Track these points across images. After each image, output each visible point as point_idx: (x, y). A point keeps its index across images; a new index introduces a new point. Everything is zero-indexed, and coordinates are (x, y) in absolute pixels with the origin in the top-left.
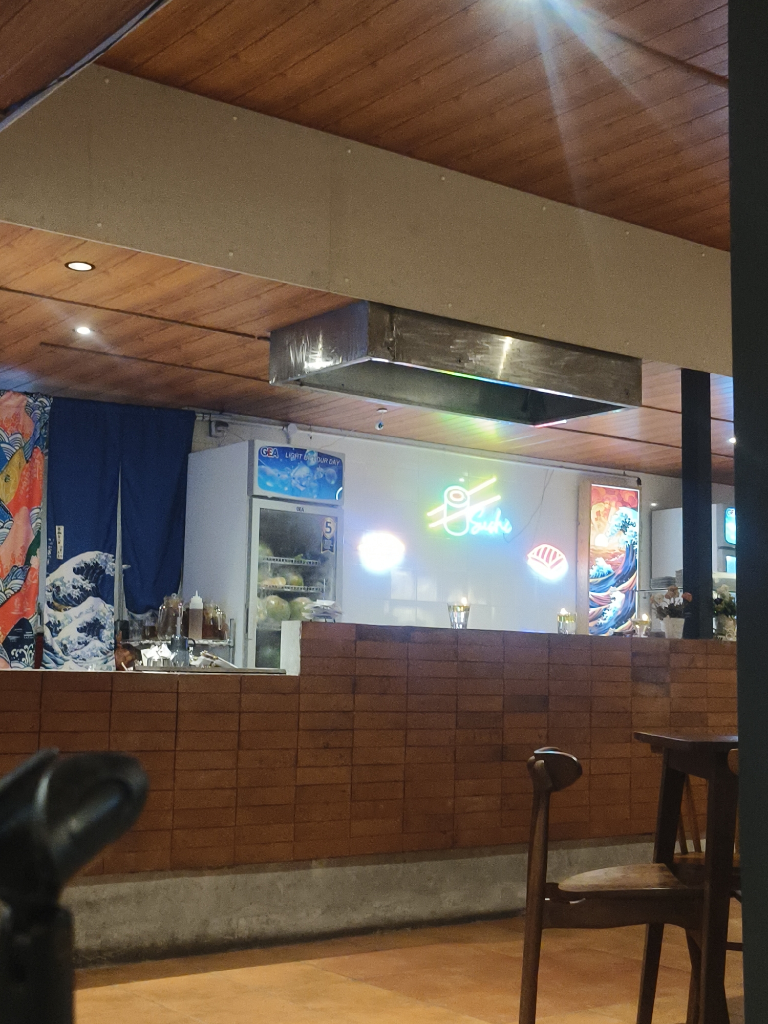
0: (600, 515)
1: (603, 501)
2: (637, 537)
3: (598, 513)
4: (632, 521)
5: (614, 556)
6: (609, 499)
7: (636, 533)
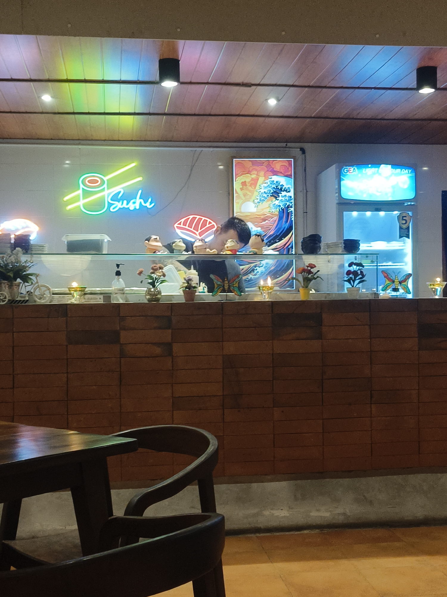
0: (246, 185)
1: (249, 172)
2: (293, 201)
3: (244, 184)
4: (286, 186)
5: (264, 220)
6: (256, 170)
7: (291, 197)
